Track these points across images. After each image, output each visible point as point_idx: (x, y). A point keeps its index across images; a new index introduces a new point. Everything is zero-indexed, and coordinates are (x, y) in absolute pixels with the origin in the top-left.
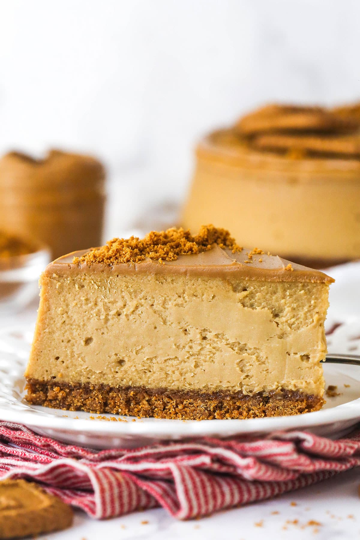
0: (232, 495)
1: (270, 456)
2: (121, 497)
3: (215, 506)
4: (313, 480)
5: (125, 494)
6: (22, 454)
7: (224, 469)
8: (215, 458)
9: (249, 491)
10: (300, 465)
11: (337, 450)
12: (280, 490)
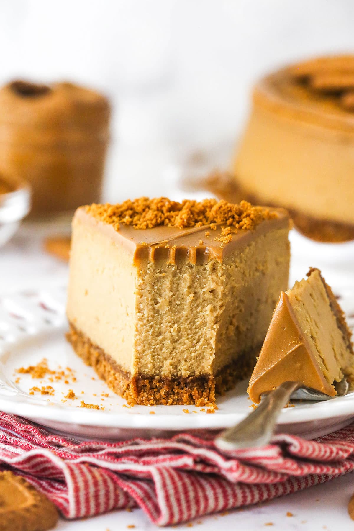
0: (216, 499)
1: (255, 458)
2: (97, 496)
3: (198, 511)
4: (307, 484)
5: (102, 493)
6: (3, 438)
7: (208, 470)
8: (198, 459)
9: (235, 496)
10: (286, 469)
11: (328, 454)
12: (269, 495)
